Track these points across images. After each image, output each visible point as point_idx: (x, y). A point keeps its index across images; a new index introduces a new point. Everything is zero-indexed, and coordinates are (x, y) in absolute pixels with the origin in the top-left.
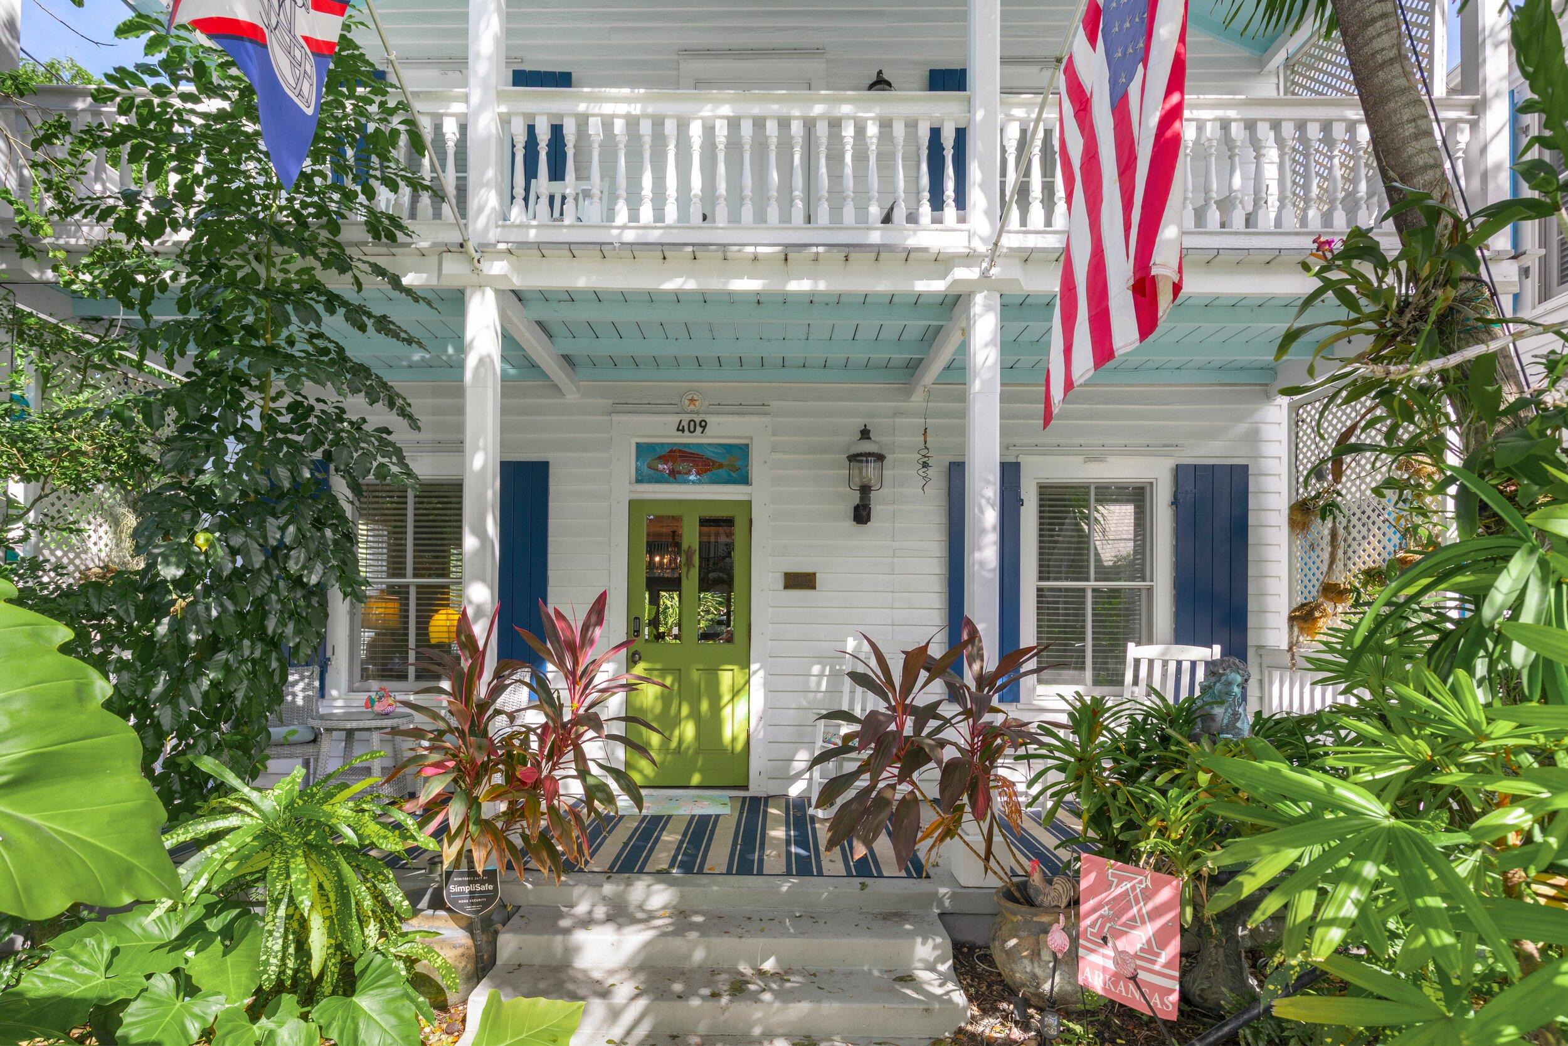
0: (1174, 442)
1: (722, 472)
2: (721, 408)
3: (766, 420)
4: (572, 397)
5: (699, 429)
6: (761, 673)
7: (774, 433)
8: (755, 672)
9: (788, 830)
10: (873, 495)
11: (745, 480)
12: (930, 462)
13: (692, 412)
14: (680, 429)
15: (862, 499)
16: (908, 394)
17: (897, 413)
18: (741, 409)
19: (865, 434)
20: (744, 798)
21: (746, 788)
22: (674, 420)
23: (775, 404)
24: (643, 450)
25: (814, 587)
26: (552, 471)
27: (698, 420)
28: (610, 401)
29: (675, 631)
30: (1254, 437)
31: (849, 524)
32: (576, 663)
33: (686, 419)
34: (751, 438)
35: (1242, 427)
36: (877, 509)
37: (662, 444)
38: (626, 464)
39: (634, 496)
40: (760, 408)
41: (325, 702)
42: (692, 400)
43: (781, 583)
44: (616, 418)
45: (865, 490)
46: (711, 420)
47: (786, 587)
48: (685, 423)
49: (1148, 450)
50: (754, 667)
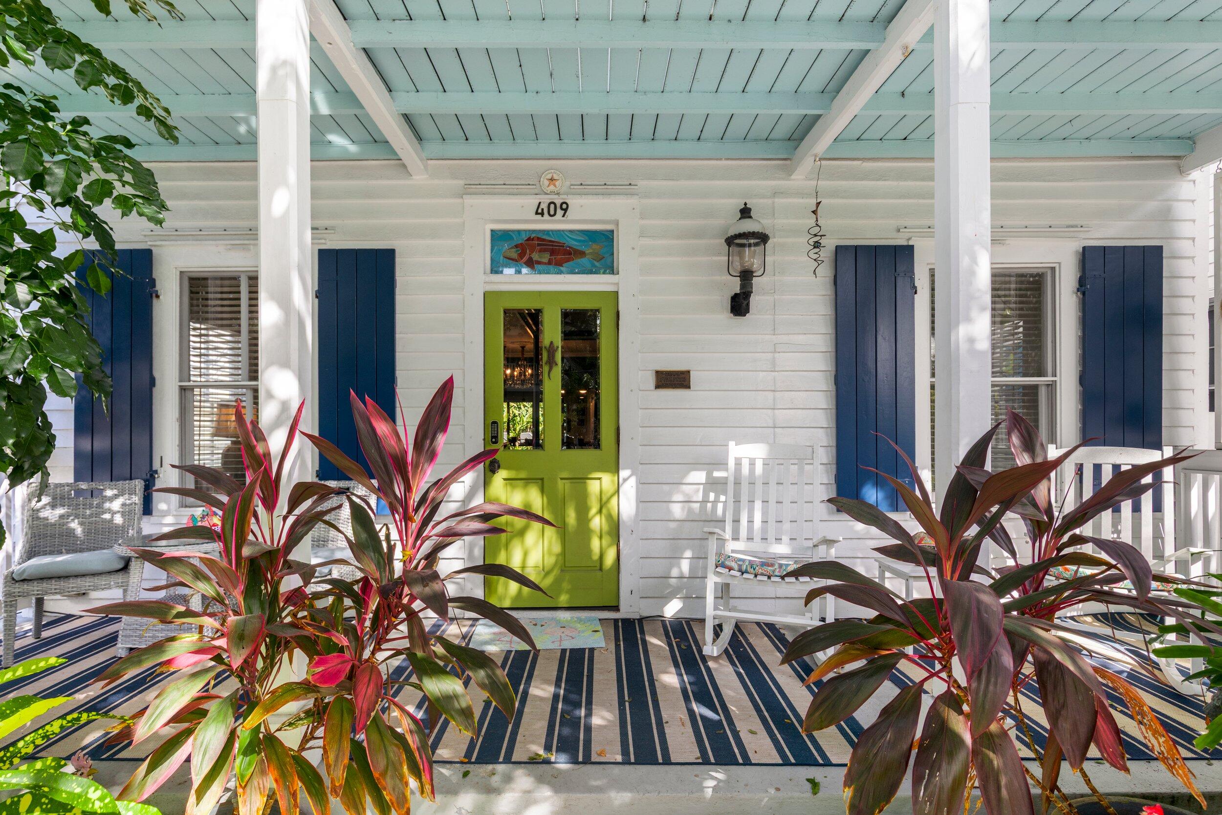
0: (1080, 223)
1: (584, 261)
2: (583, 188)
3: (633, 201)
4: (420, 178)
5: (560, 213)
6: (633, 481)
7: (643, 216)
8: (625, 480)
9: (680, 675)
10: (755, 281)
11: (611, 269)
12: (823, 242)
13: (552, 193)
14: (539, 212)
15: (742, 286)
16: (789, 172)
17: (776, 194)
18: (605, 189)
19: (745, 212)
20: (616, 621)
21: (616, 608)
22: (532, 202)
23: (643, 184)
24: (497, 237)
25: (687, 386)
26: (398, 260)
27: (558, 203)
28: (462, 182)
29: (529, 435)
30: (1166, 216)
31: (724, 315)
32: (408, 488)
33: (545, 200)
34: (617, 223)
35: (1152, 205)
36: (755, 300)
37: (519, 232)
38: (483, 252)
39: (489, 288)
40: (628, 188)
41: (153, 519)
42: (552, 180)
43: (651, 381)
44: (469, 200)
45: (746, 276)
46: (574, 202)
47: (658, 386)
48: (544, 206)
49: (1050, 231)
50: (624, 473)
